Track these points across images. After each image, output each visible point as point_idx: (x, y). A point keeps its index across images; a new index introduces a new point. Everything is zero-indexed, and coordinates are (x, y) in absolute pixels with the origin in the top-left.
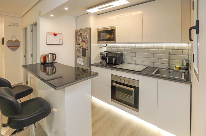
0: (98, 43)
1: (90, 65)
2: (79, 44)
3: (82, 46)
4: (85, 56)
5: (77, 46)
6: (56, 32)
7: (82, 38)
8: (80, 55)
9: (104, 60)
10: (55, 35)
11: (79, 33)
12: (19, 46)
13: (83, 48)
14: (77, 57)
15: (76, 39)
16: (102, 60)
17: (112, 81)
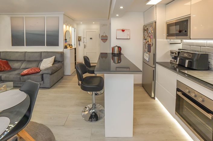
0: (167, 39)
1: (155, 62)
2: (146, 39)
3: (148, 42)
4: (150, 52)
5: (144, 41)
6: (124, 28)
7: (148, 33)
8: (147, 50)
9: (176, 61)
10: (123, 31)
11: (146, 29)
12: (107, 40)
13: (149, 43)
14: (144, 52)
15: (144, 35)
16: (173, 60)
17: (178, 90)
